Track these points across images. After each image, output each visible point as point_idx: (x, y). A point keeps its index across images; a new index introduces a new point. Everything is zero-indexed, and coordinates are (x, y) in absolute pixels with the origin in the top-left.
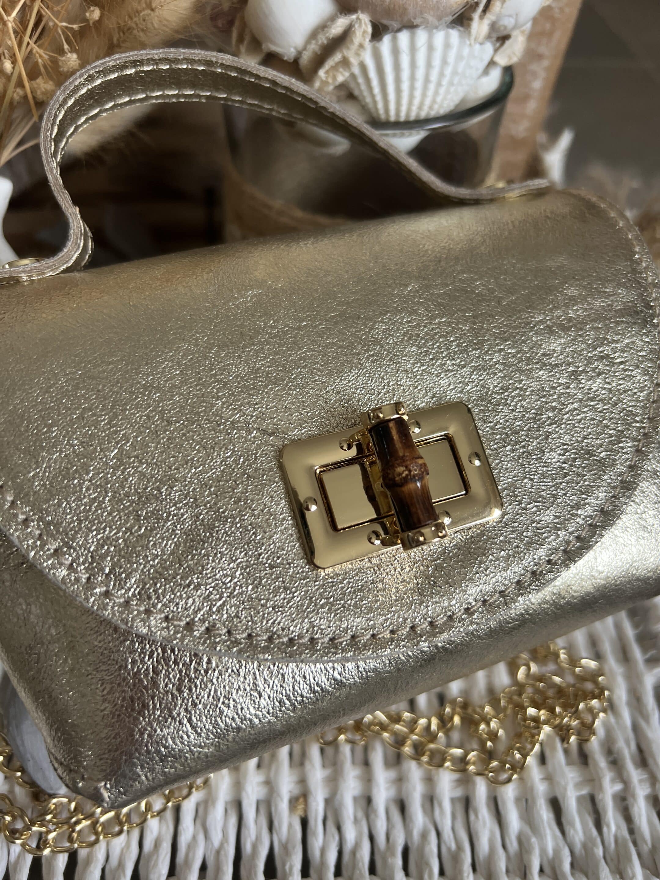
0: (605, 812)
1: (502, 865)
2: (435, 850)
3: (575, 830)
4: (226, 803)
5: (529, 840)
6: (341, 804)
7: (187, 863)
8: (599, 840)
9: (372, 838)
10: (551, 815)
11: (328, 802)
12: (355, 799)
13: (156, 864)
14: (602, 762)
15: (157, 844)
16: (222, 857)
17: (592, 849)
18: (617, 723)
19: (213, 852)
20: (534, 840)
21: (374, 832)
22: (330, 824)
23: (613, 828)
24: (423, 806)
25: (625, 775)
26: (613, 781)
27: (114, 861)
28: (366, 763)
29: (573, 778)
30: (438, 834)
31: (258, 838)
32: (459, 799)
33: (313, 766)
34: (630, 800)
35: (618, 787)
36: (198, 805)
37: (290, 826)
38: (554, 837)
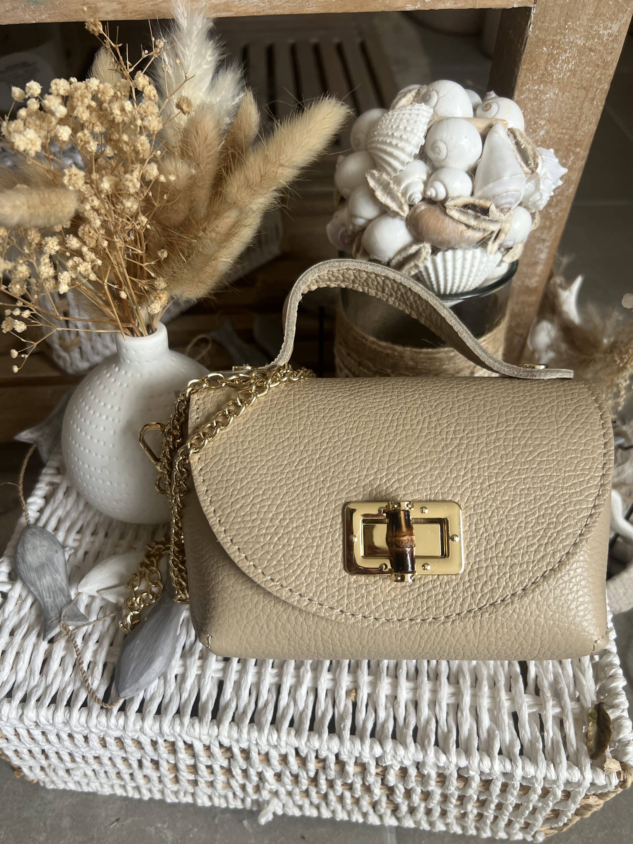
0: (547, 722)
1: (475, 743)
2: (434, 730)
3: (525, 731)
4: (308, 688)
5: (494, 732)
6: (378, 697)
7: (283, 716)
8: (541, 739)
9: (395, 719)
10: (512, 722)
11: (369, 695)
12: (387, 697)
13: (265, 713)
14: (549, 694)
15: (266, 705)
16: (304, 715)
17: (535, 744)
18: (563, 673)
19: (299, 713)
20: (497, 732)
21: (396, 716)
22: (371, 709)
23: (551, 734)
24: (429, 705)
25: (563, 703)
26: (554, 706)
27: (241, 710)
28: (396, 677)
29: (527, 702)
30: (437, 722)
31: (326, 709)
32: (453, 705)
33: (363, 673)
34: (565, 719)
35: (558, 710)
36: (291, 687)
37: (346, 705)
38: (511, 733)
